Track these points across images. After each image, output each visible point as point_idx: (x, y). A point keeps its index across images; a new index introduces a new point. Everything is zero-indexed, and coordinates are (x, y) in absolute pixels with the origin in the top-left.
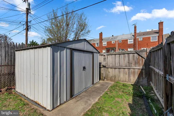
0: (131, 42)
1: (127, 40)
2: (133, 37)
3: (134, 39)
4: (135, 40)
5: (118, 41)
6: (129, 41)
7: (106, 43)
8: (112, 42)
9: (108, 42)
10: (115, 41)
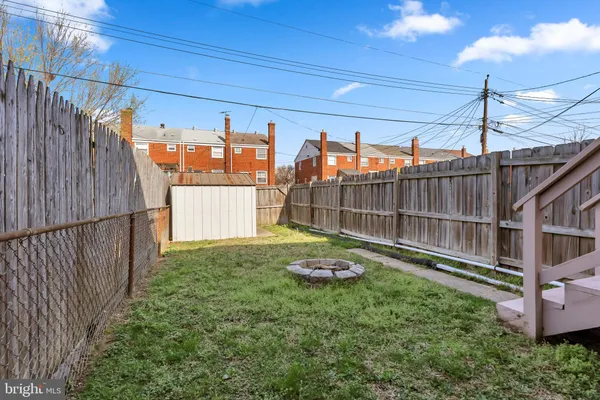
0: (217, 153)
1: (209, 149)
2: (222, 142)
3: (225, 148)
4: (226, 150)
5: (186, 146)
6: (213, 150)
7: (146, 147)
8: (168, 147)
9: (152, 146)
10: (178, 146)
